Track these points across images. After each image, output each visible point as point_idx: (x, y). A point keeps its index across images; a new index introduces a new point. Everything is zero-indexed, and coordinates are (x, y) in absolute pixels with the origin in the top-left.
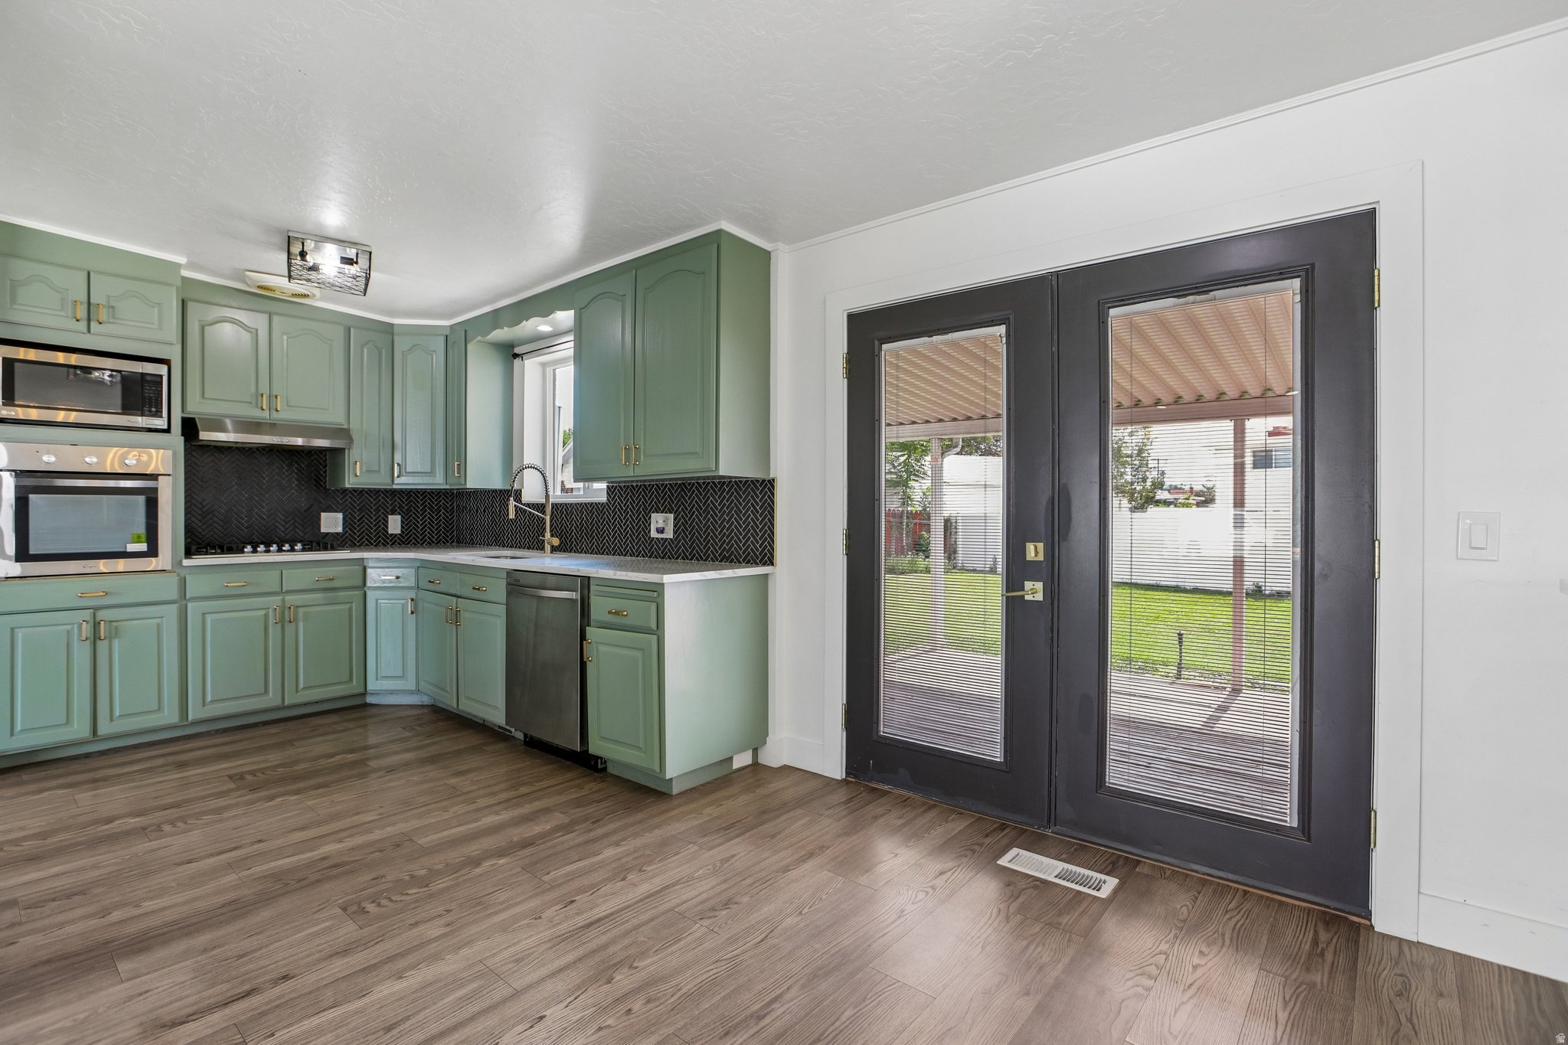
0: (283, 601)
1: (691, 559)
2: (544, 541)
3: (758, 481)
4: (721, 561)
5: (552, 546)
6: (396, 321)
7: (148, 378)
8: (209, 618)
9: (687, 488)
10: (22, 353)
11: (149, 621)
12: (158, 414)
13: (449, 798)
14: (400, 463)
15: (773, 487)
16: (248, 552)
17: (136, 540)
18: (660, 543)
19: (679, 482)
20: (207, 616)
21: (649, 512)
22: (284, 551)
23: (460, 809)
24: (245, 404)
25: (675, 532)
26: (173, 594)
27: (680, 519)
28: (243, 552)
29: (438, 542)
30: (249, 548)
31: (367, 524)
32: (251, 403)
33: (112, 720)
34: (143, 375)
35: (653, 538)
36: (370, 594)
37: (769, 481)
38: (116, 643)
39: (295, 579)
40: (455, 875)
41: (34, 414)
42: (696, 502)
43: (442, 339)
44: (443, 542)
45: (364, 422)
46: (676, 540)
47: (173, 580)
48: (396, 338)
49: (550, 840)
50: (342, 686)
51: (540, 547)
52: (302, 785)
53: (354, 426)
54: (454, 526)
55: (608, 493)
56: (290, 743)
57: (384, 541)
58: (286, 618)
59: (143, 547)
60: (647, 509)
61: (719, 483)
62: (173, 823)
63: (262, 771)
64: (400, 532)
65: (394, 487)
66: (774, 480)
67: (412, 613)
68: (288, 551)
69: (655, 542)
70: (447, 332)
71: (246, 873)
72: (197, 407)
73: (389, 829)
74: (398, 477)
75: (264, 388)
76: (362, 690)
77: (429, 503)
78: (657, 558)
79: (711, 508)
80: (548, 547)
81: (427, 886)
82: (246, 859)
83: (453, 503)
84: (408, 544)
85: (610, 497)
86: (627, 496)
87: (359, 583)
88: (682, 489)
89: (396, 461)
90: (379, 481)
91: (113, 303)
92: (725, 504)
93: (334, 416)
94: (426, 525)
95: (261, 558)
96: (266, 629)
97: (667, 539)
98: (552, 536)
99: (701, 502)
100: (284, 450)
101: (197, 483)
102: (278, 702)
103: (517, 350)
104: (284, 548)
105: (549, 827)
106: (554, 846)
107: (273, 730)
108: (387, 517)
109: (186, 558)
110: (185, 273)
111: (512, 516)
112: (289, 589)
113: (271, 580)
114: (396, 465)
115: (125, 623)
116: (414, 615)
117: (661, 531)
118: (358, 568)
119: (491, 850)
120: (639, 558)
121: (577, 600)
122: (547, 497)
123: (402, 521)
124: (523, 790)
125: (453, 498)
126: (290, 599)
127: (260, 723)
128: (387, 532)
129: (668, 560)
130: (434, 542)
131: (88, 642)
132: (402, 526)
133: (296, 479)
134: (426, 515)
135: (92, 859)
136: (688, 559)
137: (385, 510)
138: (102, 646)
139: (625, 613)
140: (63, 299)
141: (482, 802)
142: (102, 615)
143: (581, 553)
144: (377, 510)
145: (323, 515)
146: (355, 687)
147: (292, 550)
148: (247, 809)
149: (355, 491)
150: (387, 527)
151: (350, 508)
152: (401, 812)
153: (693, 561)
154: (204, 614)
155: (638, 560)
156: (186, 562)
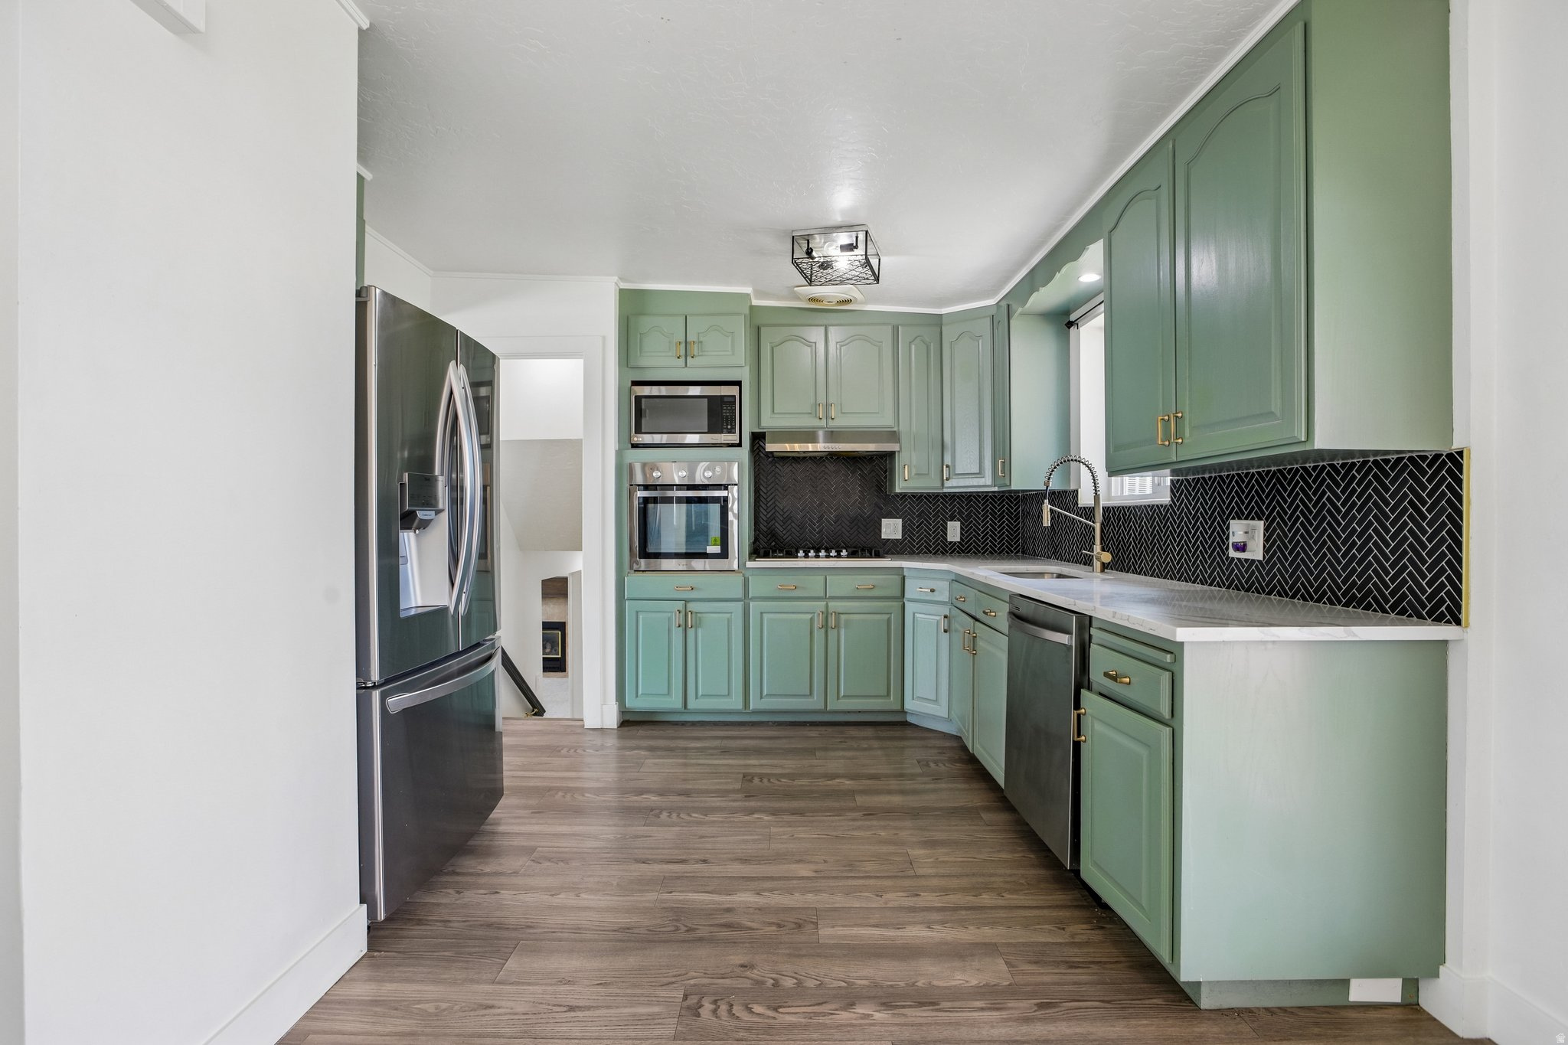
0: (827, 605)
1: (1293, 597)
2: (1093, 556)
3: (1424, 458)
4: (1347, 605)
5: (1103, 564)
6: (944, 311)
7: (726, 400)
8: (766, 616)
9: (1285, 478)
10: (646, 391)
11: (721, 615)
12: (731, 431)
13: (896, 877)
14: (950, 464)
15: (1460, 467)
16: (801, 557)
17: (713, 543)
18: (1243, 566)
19: (1273, 469)
20: (764, 615)
21: (1227, 519)
22: (832, 557)
23: (895, 899)
24: (806, 416)
25: (1266, 551)
26: (740, 594)
27: (1275, 530)
28: (797, 557)
29: (1000, 553)
30: (801, 553)
31: (925, 530)
32: (810, 413)
33: (697, 698)
34: (722, 397)
35: (1233, 559)
36: (908, 605)
37: (1450, 456)
38: (700, 631)
39: (840, 585)
40: (816, 1009)
41: (657, 439)
42: (1302, 500)
43: (987, 322)
44: (1007, 552)
45: (913, 424)
46: (1267, 563)
47: (738, 579)
48: (943, 328)
49: (962, 1009)
50: (880, 701)
51: (1088, 562)
52: (785, 804)
53: (903, 428)
54: (1019, 534)
55: (1172, 491)
56: (811, 752)
57: (942, 549)
58: (829, 623)
59: (717, 549)
60: (1224, 513)
61: (1343, 465)
62: (670, 811)
63: (769, 776)
64: (959, 540)
65: (945, 490)
66: (1461, 453)
67: (945, 631)
68: (835, 557)
69: (1236, 564)
70: (993, 311)
71: (666, 896)
72: (768, 422)
73: (810, 897)
74: (947, 479)
75: (822, 399)
76: (898, 707)
77: (990, 508)
78: (1238, 589)
79: (1329, 511)
80: (1097, 565)
81: (776, 1009)
82: (678, 878)
83: (1018, 508)
84: (968, 552)
85: (1175, 496)
86: (1197, 494)
87: (899, 594)
88: (1278, 479)
89: (945, 463)
90: (927, 484)
91: (701, 339)
92: (1354, 504)
93: (884, 420)
94: (988, 533)
95: (812, 563)
96: (811, 633)
97: (1253, 561)
98: (1103, 550)
99: (1310, 500)
100: (848, 458)
101: (780, 492)
102: (821, 706)
103: (1072, 318)
104: (831, 554)
105: (974, 982)
106: (957, 1024)
107: (813, 733)
108: (946, 524)
109: (750, 559)
110: (755, 302)
111: (1047, 522)
112: (832, 595)
113: (815, 586)
114: (945, 467)
115: (704, 615)
116: (948, 633)
117: (1241, 547)
118: (897, 579)
119: (882, 987)
120: (1212, 588)
121: (1071, 646)
122: (1097, 497)
123: (961, 528)
124: (986, 899)
125: (1018, 502)
126: (834, 605)
127: (808, 722)
128: (946, 540)
129: (1256, 594)
130: (996, 552)
131: (681, 628)
132: (961, 533)
133: (860, 485)
134: (988, 522)
135: (601, 828)
136: (1287, 595)
137: (943, 515)
138: (691, 633)
139: (1127, 680)
140: (670, 342)
141: (928, 899)
142: (691, 606)
143: (1139, 574)
144: (936, 516)
145: (884, 521)
146: (892, 703)
147: (839, 556)
148: (726, 818)
149: (914, 496)
150: (946, 534)
151: (909, 514)
152: (834, 877)
153: (1296, 600)
154: (762, 613)
155: (1212, 591)
156: (750, 564)
